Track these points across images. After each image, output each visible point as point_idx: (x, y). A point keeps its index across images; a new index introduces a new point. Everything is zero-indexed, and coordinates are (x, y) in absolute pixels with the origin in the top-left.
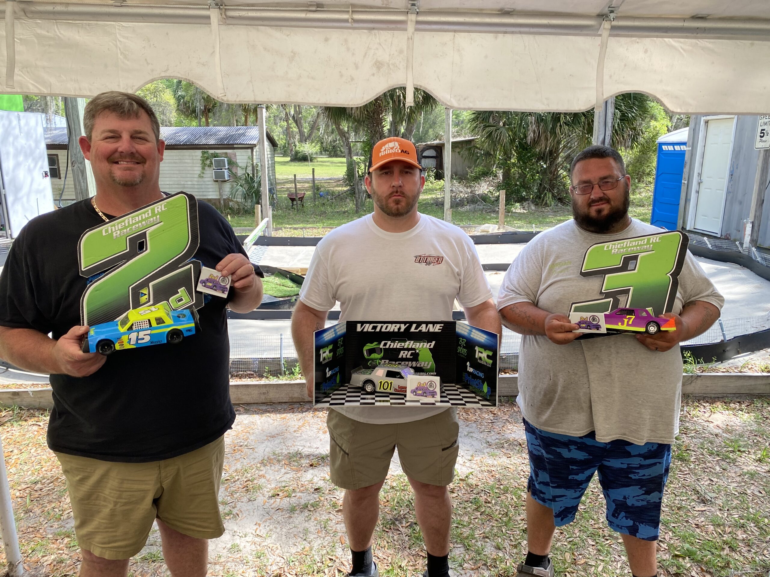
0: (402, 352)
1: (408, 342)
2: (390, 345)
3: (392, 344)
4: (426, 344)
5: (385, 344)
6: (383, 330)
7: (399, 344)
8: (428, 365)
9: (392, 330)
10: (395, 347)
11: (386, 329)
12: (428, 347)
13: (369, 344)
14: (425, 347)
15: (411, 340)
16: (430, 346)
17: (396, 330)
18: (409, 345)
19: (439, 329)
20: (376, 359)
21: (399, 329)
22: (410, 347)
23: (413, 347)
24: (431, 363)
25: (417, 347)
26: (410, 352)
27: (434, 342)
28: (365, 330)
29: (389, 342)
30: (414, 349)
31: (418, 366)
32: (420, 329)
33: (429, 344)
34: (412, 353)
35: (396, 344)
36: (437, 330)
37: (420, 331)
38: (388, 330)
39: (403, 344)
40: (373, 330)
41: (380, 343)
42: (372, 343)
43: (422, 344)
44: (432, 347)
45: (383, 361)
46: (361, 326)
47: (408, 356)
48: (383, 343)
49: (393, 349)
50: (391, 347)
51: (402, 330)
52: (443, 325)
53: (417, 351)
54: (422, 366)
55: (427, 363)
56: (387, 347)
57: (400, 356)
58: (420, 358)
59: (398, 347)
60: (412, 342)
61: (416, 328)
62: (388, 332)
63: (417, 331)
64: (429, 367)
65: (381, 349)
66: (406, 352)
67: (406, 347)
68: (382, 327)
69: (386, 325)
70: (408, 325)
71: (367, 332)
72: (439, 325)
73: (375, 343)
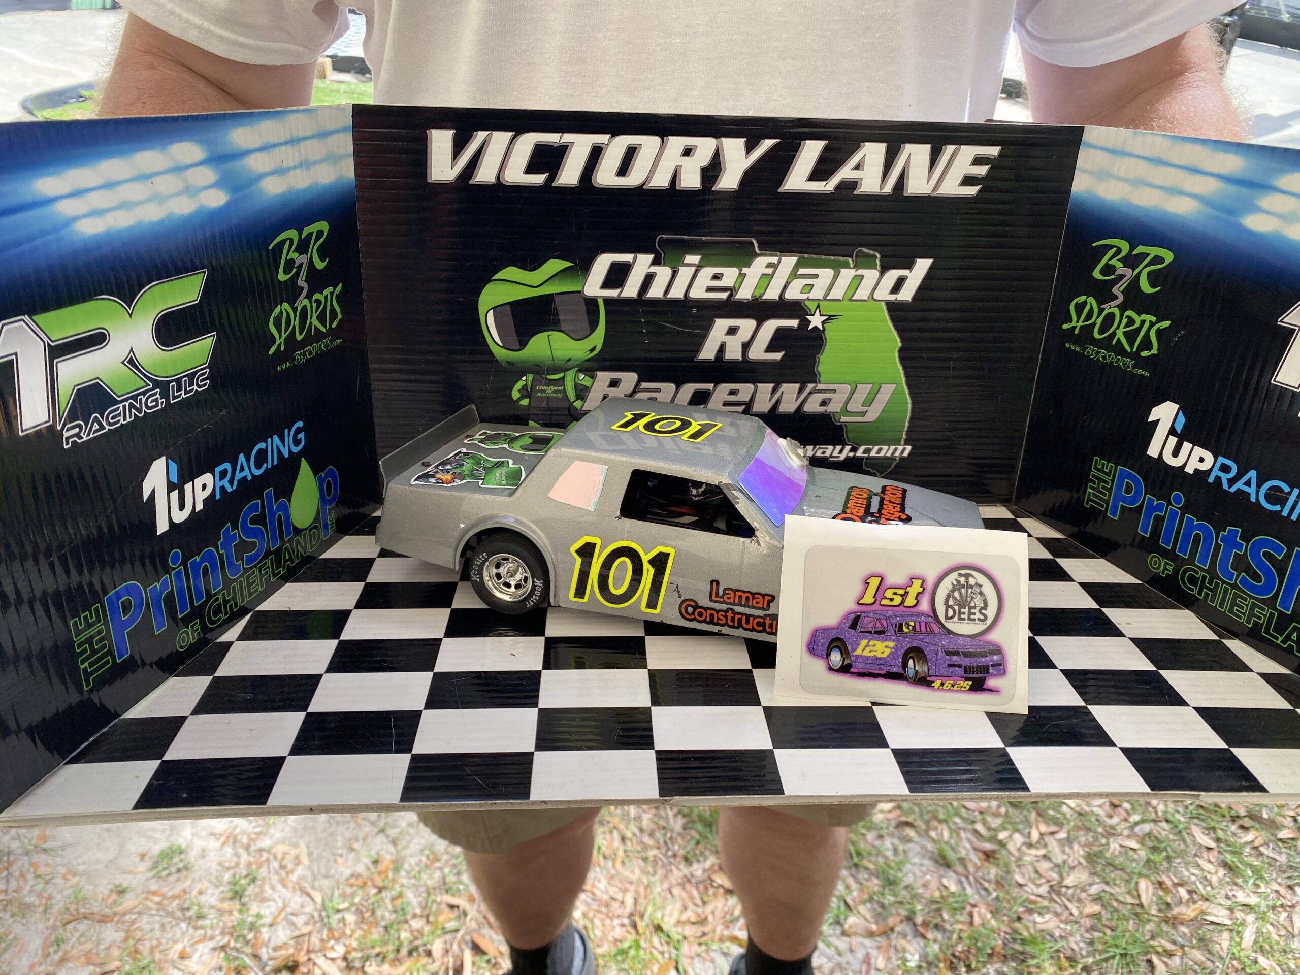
0: (721, 325)
1: (760, 264)
2: (649, 279)
3: (663, 273)
4: (870, 275)
5: (616, 277)
6: (606, 176)
7: (708, 272)
8: (869, 402)
9: (661, 181)
10: (677, 293)
11: (623, 171)
12: (884, 293)
13: (511, 272)
14: (862, 293)
15: (786, 249)
16: (896, 288)
17: (691, 180)
18: (767, 279)
19: (968, 181)
20: (563, 367)
21: (712, 171)
22: (772, 294)
23: (793, 294)
24: (887, 391)
25: (817, 293)
26: (771, 326)
27: (923, 266)
28: (485, 175)
29: (642, 263)
30: (796, 309)
31: (813, 406)
32: (846, 172)
33: (893, 275)
34: (779, 331)
35: (685, 273)
36: (952, 187)
37: (849, 186)
38: (633, 180)
39: (730, 275)
40: (539, 179)
41: (583, 267)
42: (532, 263)
43: (847, 275)
44: (907, 294)
45: (604, 377)
46: (458, 146)
47: (758, 353)
48: (603, 263)
49: (666, 306)
50: (656, 292)
51: (729, 181)
52: (993, 151)
53: (816, 321)
54: (834, 407)
55: (863, 391)
56: (631, 290)
57: (708, 353)
58: (826, 363)
59: (698, 293)
60: (789, 262)
61: (820, 172)
62: (640, 191)
63: (828, 186)
64: (872, 415)
65: (591, 303)
66: (747, 326)
67: (745, 293)
68: (596, 153)
69: (624, 141)
70: (767, 144)
71: (499, 187)
72: (969, 152)
73: (554, 265)
